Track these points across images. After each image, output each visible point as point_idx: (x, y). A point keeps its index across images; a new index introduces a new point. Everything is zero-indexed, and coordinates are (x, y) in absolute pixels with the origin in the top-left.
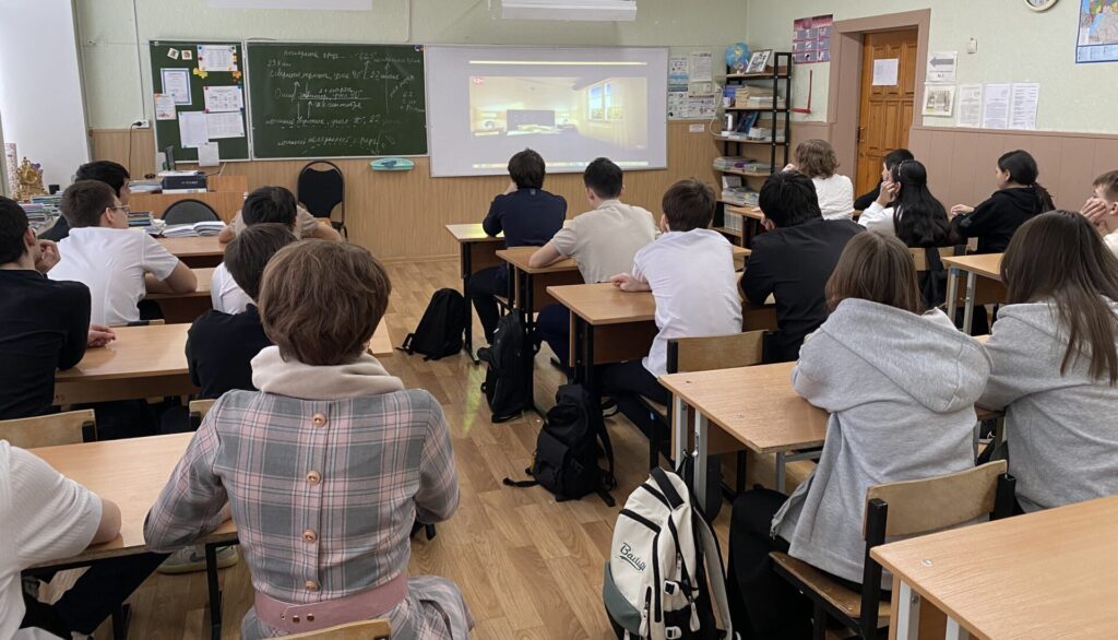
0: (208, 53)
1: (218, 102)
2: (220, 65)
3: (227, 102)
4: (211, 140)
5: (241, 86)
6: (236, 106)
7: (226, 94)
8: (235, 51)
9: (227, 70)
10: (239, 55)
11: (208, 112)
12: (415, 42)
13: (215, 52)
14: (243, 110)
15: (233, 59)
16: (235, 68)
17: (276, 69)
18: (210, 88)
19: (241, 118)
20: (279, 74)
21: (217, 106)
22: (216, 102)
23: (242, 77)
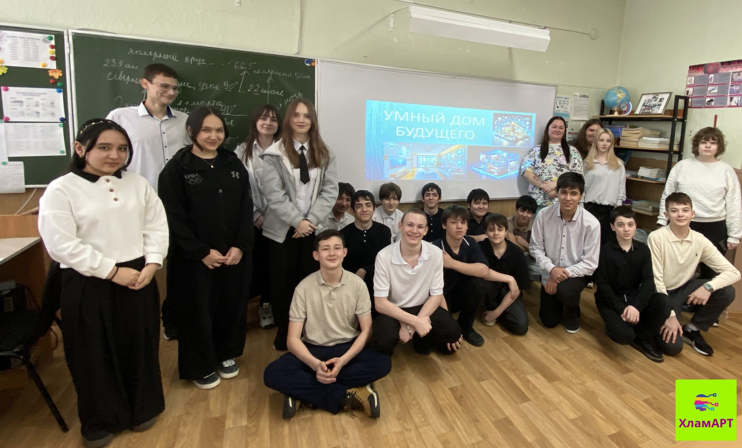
0: (9, 41)
1: (24, 108)
2: (28, 58)
3: (40, 109)
4: (11, 159)
5: (63, 89)
6: (53, 114)
7: (36, 99)
8: (53, 42)
9: (40, 67)
10: (59, 47)
11: (7, 121)
12: (305, 54)
13: (21, 41)
14: (64, 121)
15: (50, 52)
16: (52, 65)
17: (115, 71)
18: (12, 90)
19: (61, 130)
20: (121, 77)
21: (22, 114)
22: (19, 108)
23: (63, 79)
